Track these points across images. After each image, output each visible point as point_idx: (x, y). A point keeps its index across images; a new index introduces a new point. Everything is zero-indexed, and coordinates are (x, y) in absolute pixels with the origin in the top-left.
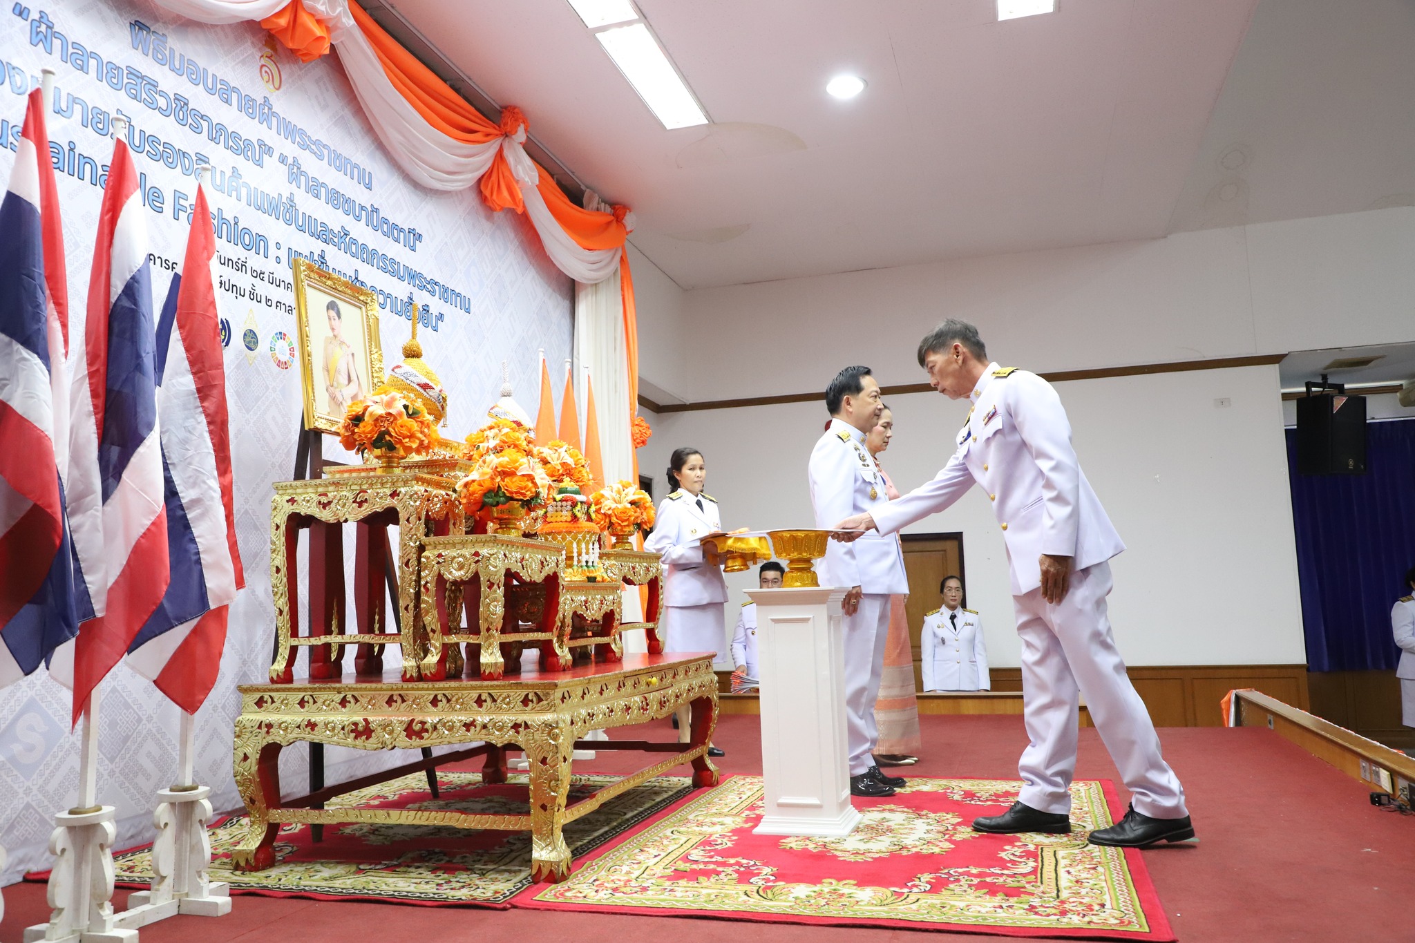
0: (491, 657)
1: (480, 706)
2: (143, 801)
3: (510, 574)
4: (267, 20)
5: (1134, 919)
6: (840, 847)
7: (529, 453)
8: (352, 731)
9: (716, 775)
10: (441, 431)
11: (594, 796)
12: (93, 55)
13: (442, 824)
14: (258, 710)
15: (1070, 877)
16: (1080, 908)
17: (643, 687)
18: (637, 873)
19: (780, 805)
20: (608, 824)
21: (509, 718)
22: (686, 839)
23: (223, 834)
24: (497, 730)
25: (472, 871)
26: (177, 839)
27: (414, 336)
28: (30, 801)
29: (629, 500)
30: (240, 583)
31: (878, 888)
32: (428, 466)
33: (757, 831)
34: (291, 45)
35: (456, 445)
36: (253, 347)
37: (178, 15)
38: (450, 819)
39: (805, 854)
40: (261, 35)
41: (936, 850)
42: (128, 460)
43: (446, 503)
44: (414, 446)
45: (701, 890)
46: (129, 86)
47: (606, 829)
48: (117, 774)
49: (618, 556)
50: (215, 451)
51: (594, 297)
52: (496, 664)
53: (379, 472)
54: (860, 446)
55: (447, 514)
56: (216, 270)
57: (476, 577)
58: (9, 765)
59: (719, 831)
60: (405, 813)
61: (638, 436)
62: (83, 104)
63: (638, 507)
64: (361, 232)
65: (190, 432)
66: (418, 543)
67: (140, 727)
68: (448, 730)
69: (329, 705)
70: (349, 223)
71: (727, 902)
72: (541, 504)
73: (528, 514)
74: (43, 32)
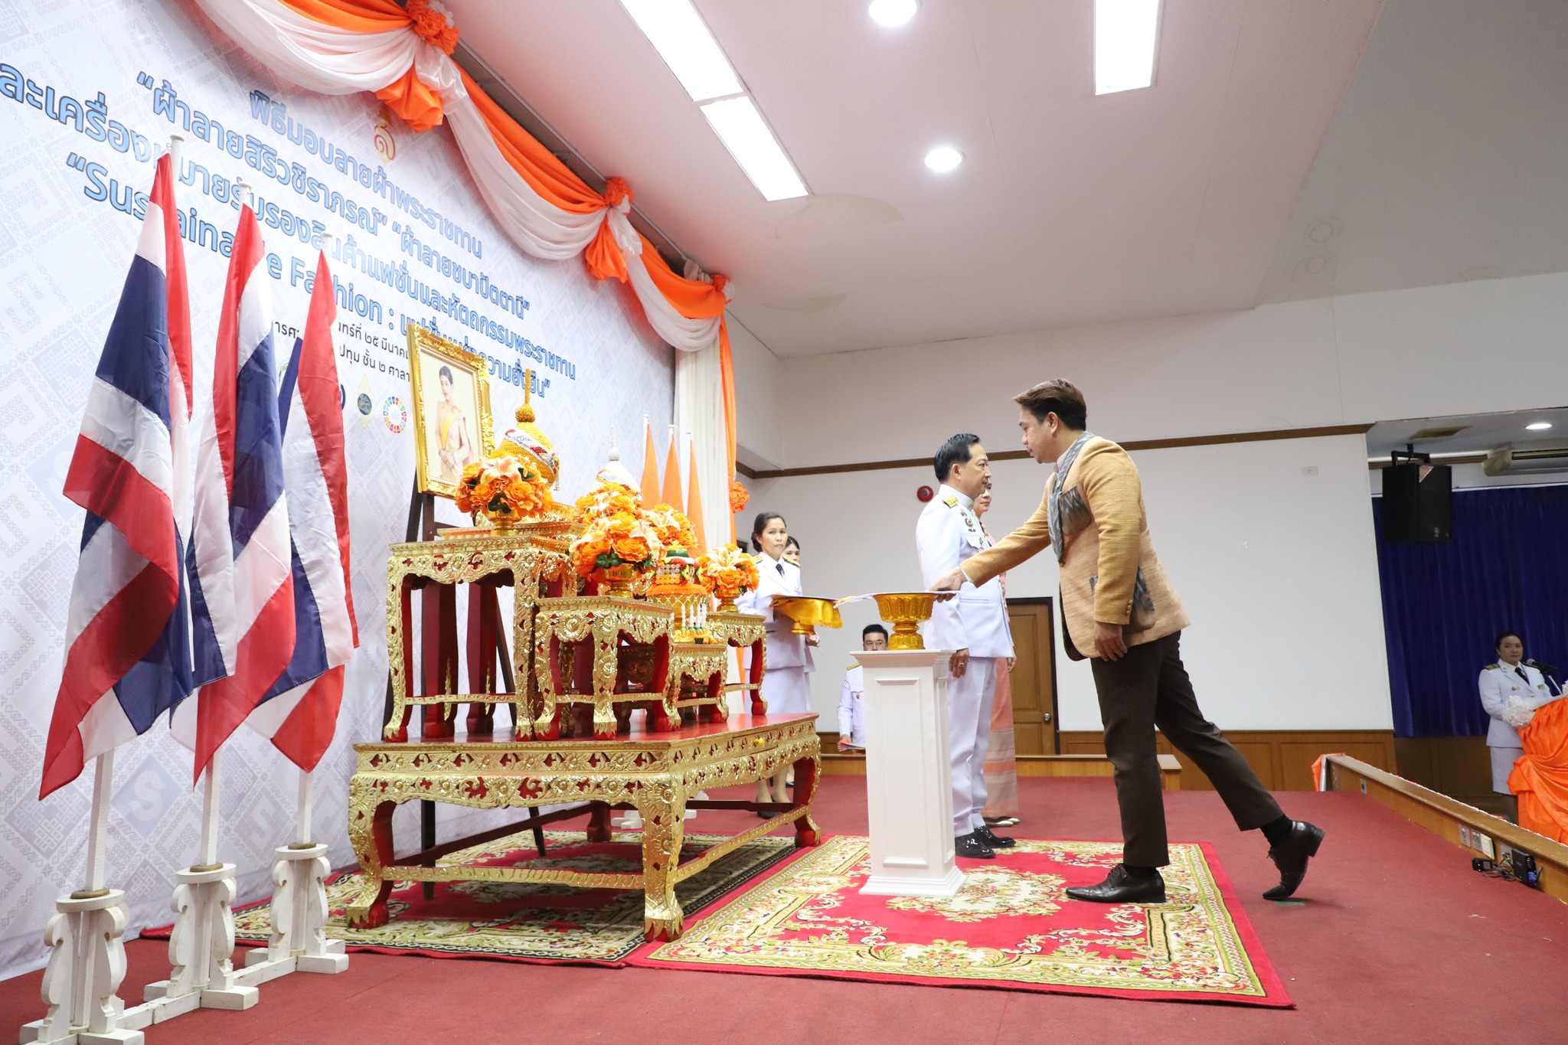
0: (604, 717)
1: (594, 765)
2: (258, 859)
3: (622, 635)
4: (381, 91)
5: (1249, 984)
6: (944, 906)
7: (638, 517)
8: (467, 790)
9: (818, 835)
10: (554, 494)
11: (704, 855)
12: (214, 124)
13: (555, 882)
14: (374, 768)
15: (1179, 939)
16: (1193, 971)
17: (751, 748)
18: (748, 932)
19: (886, 866)
20: (715, 883)
21: (622, 778)
22: (794, 899)
23: (336, 891)
24: (611, 790)
25: (585, 929)
26: (296, 896)
27: (526, 402)
28: (147, 858)
29: (736, 563)
30: (356, 642)
31: (989, 949)
32: (541, 529)
33: (864, 890)
34: (405, 116)
35: (566, 508)
36: (366, 411)
37: (296, 86)
38: (563, 877)
39: (913, 914)
40: (376, 106)
41: (1044, 912)
42: (257, 523)
43: (559, 564)
44: (529, 508)
45: (814, 949)
46: (249, 154)
47: (713, 888)
48: (232, 832)
49: (724, 618)
50: (335, 513)
51: (694, 365)
52: (609, 724)
53: (494, 534)
54: (967, 511)
55: (560, 575)
56: (338, 339)
57: (590, 638)
58: (127, 823)
59: (826, 890)
60: (518, 871)
61: (736, 501)
62: (205, 172)
63: (743, 570)
64: (471, 299)
65: (310, 495)
66: (532, 604)
67: (255, 785)
68: (562, 789)
69: (443, 764)
70: (460, 290)
71: (840, 961)
72: (652, 567)
73: (638, 576)
74: (166, 101)
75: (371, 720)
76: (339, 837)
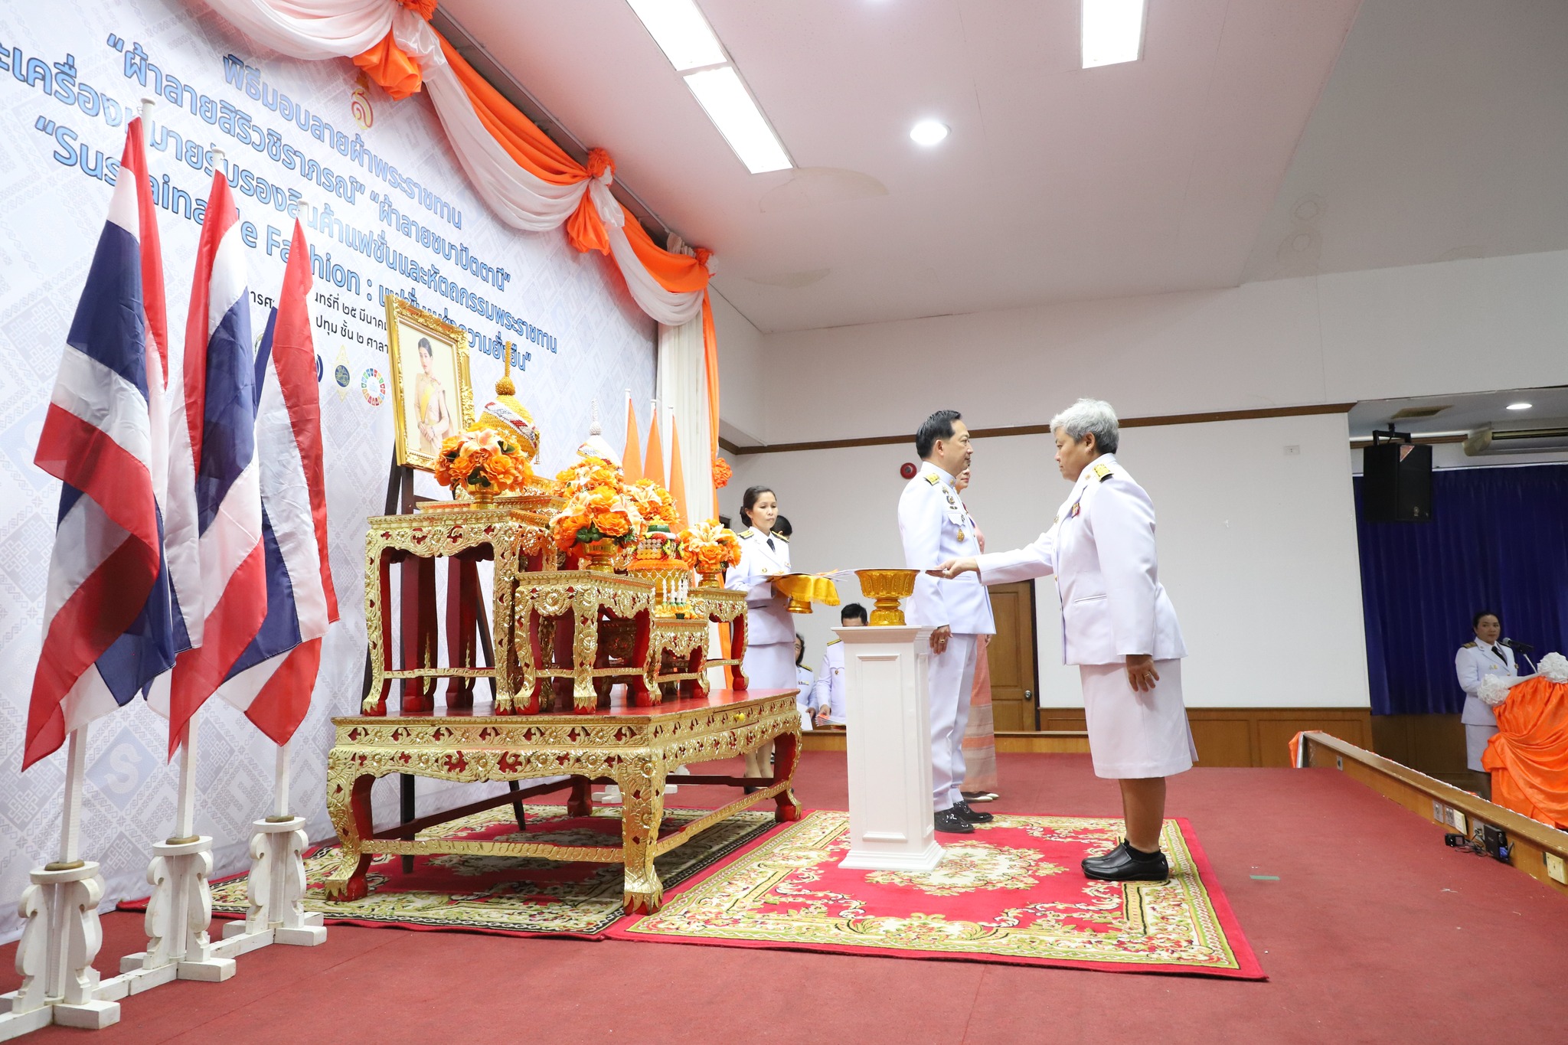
0: (585, 692)
1: (574, 740)
2: (235, 832)
3: (602, 610)
4: (358, 57)
5: (1222, 956)
6: (923, 880)
7: (619, 491)
8: (446, 764)
9: (798, 810)
10: (534, 468)
11: (684, 829)
12: (187, 88)
13: (534, 855)
14: (352, 742)
15: (1155, 913)
16: (1168, 944)
17: (731, 723)
18: (727, 905)
19: (866, 840)
20: (695, 857)
21: (602, 752)
22: (773, 873)
23: (314, 864)
24: (591, 764)
25: (564, 902)
26: (274, 868)
27: (507, 374)
28: (123, 831)
29: (717, 538)
30: (333, 616)
31: (966, 923)
32: (521, 503)
33: (843, 865)
34: (382, 83)
35: (546, 482)
36: (344, 383)
37: (271, 50)
38: (543, 851)
39: (891, 889)
40: (352, 72)
41: (1021, 886)
42: (226, 492)
43: (539, 539)
44: (509, 482)
45: (792, 923)
46: (223, 120)
47: (693, 862)
48: (210, 804)
49: (705, 593)
50: (309, 485)
51: (677, 340)
52: (589, 698)
53: (473, 508)
54: (948, 488)
55: (541, 549)
56: (314, 309)
57: (570, 612)
58: (102, 795)
59: (805, 864)
60: (497, 845)
61: (719, 476)
62: (177, 137)
63: (725, 545)
64: (451, 270)
65: (284, 466)
66: (512, 578)
67: (232, 759)
68: (541, 763)
69: (423, 737)
70: (439, 261)
71: (818, 934)
72: (633, 541)
73: (619, 551)
74: (137, 64)
75: (350, 694)
76: (318, 810)
